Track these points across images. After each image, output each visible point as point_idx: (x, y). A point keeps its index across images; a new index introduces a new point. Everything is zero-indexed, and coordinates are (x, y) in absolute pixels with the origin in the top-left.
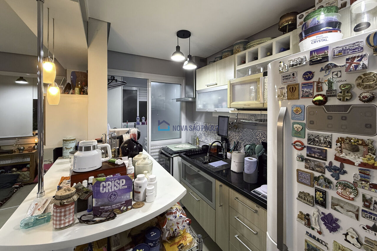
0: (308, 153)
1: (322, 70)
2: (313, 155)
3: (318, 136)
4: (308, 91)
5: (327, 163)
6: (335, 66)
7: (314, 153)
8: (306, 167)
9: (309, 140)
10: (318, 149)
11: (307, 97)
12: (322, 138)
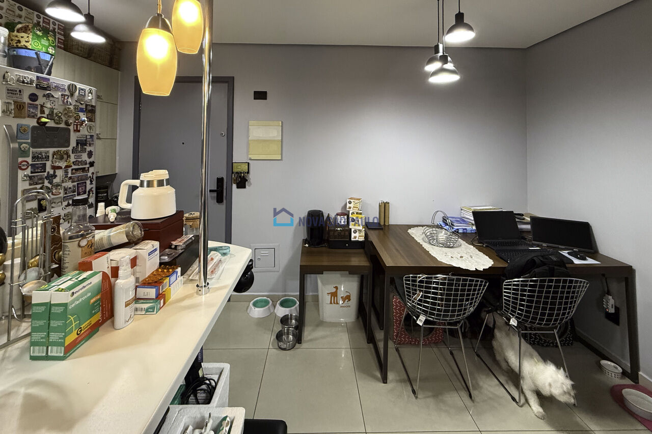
0: (32, 170)
1: (44, 96)
2: (37, 171)
3: (41, 153)
4: (33, 111)
5: (46, 174)
6: (53, 96)
7: (38, 168)
8: (30, 184)
9: (33, 158)
10: (40, 164)
11: (33, 117)
12: (44, 154)
